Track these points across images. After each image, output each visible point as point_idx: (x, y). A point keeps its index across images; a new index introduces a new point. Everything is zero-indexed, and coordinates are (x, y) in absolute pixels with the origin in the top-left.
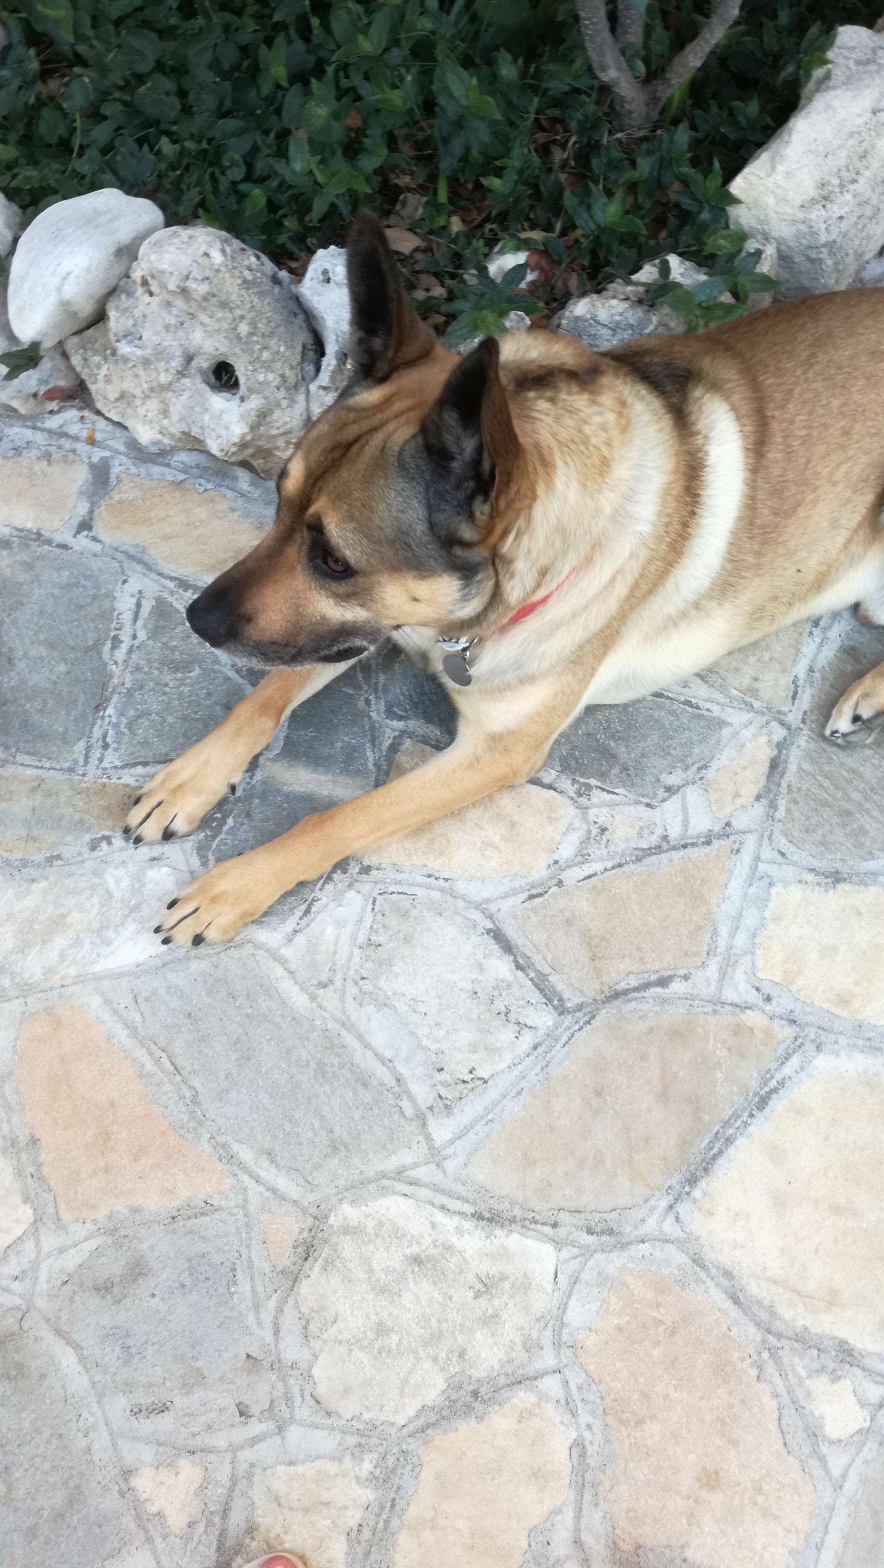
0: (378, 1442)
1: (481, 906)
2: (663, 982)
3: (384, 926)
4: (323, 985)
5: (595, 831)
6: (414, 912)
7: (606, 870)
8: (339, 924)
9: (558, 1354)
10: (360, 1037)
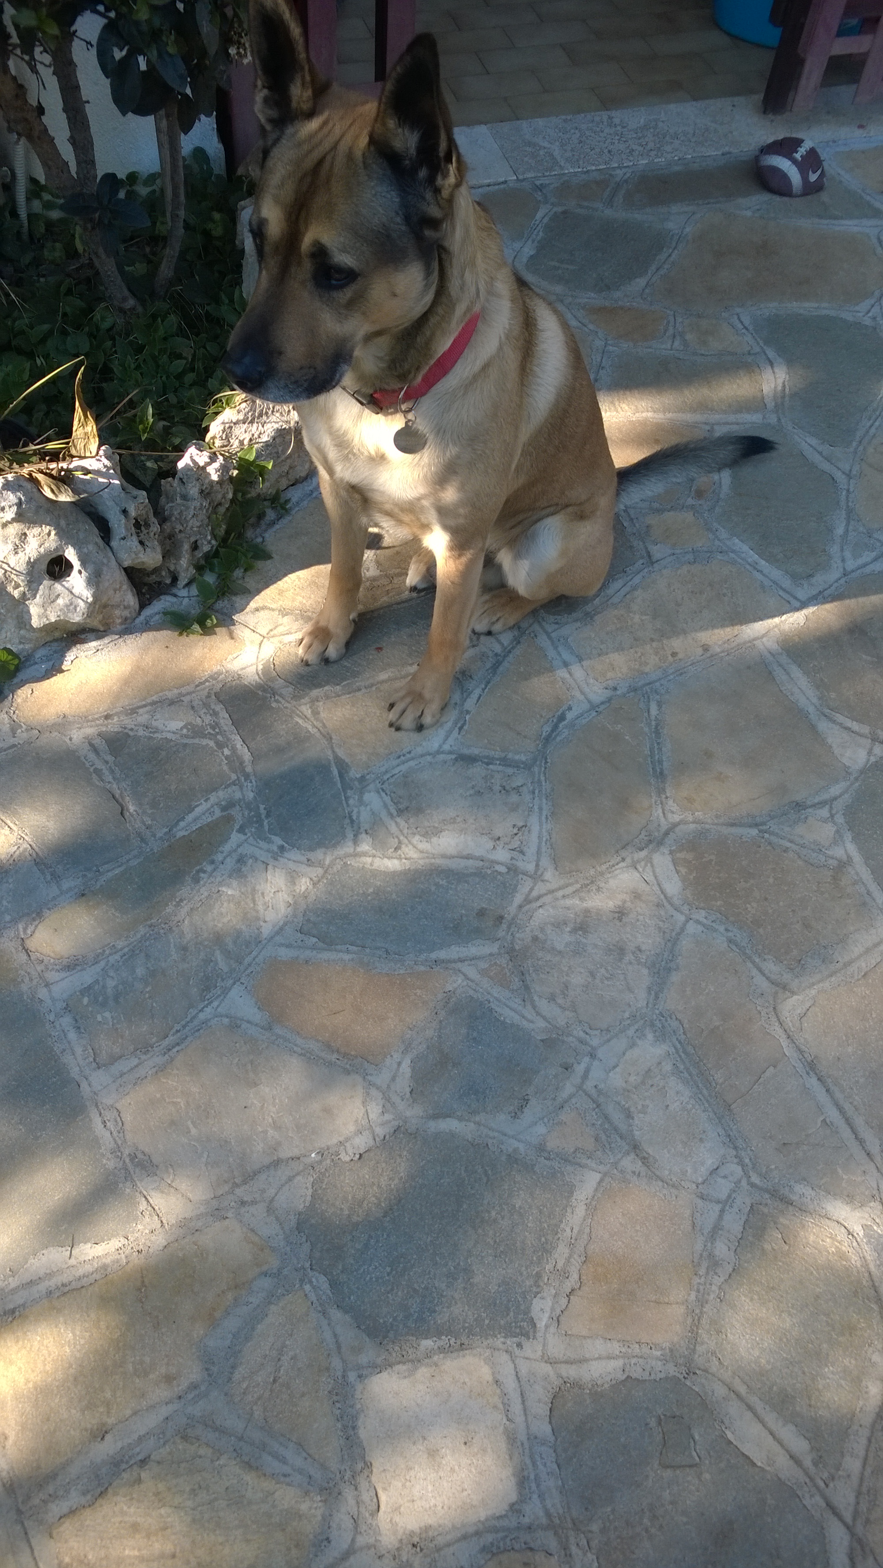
0: (642, 1022)
2: (562, 718)
3: (400, 797)
7: (483, 690)
9: (682, 913)
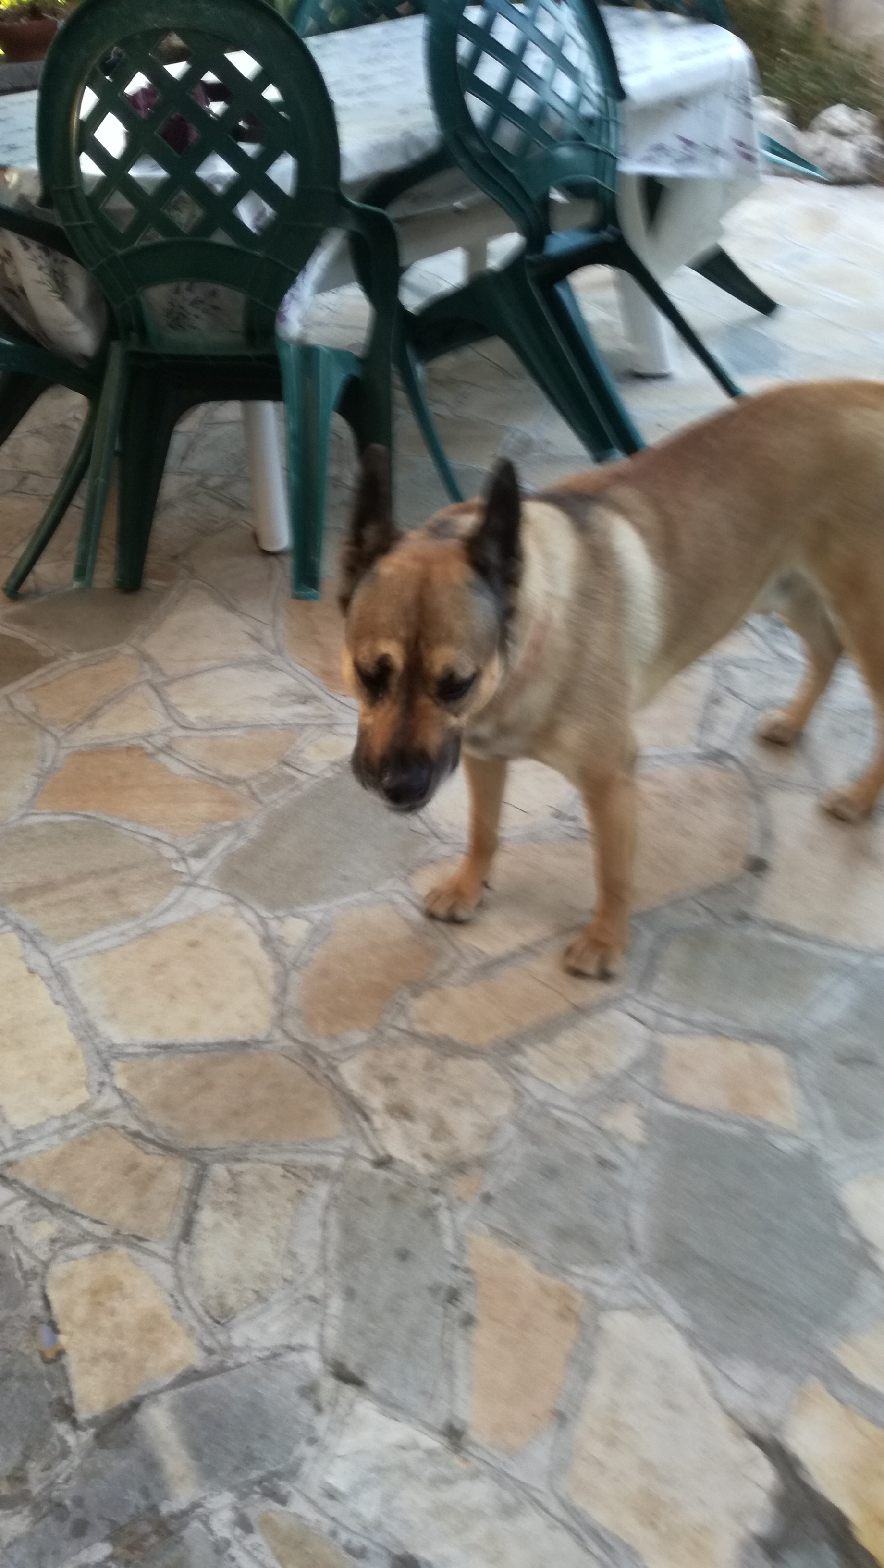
0: (502, 1063)
1: (174, 1263)
2: (137, 1135)
4: (312, 1299)
5: (58, 1245)
6: (213, 1293)
7: (83, 1217)
8: (263, 1328)
9: (385, 1031)
10: (323, 1249)
